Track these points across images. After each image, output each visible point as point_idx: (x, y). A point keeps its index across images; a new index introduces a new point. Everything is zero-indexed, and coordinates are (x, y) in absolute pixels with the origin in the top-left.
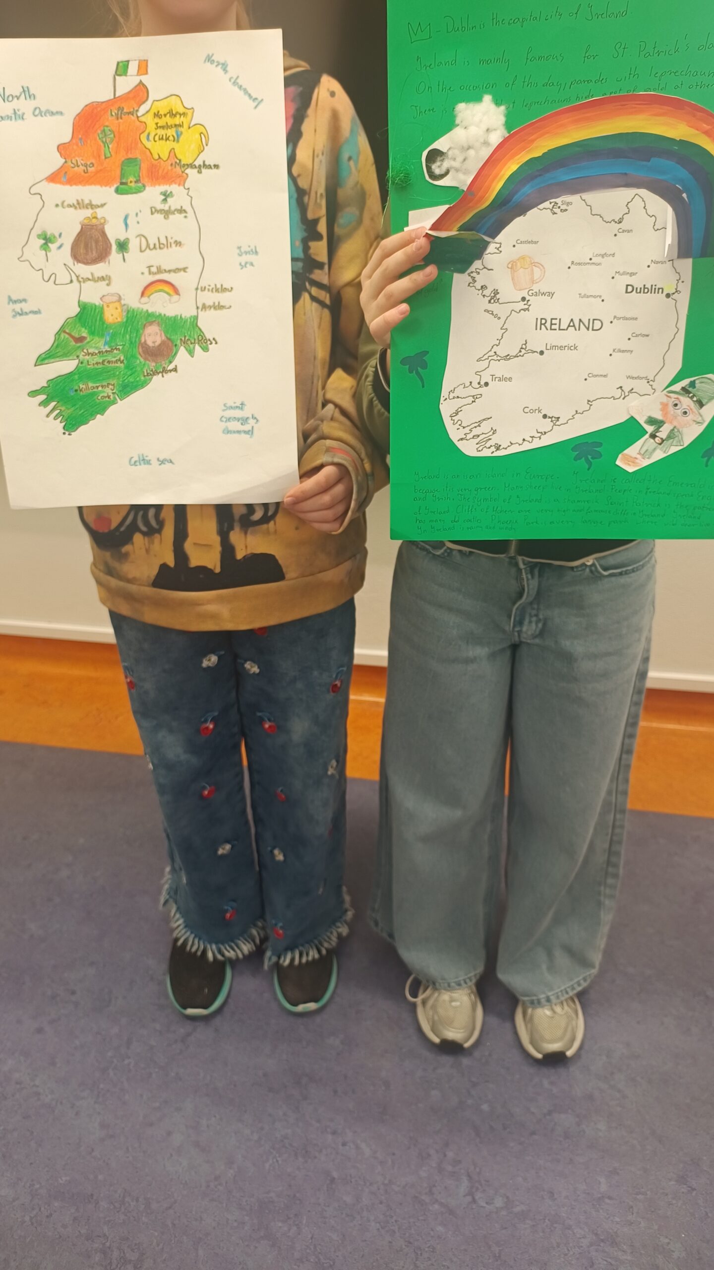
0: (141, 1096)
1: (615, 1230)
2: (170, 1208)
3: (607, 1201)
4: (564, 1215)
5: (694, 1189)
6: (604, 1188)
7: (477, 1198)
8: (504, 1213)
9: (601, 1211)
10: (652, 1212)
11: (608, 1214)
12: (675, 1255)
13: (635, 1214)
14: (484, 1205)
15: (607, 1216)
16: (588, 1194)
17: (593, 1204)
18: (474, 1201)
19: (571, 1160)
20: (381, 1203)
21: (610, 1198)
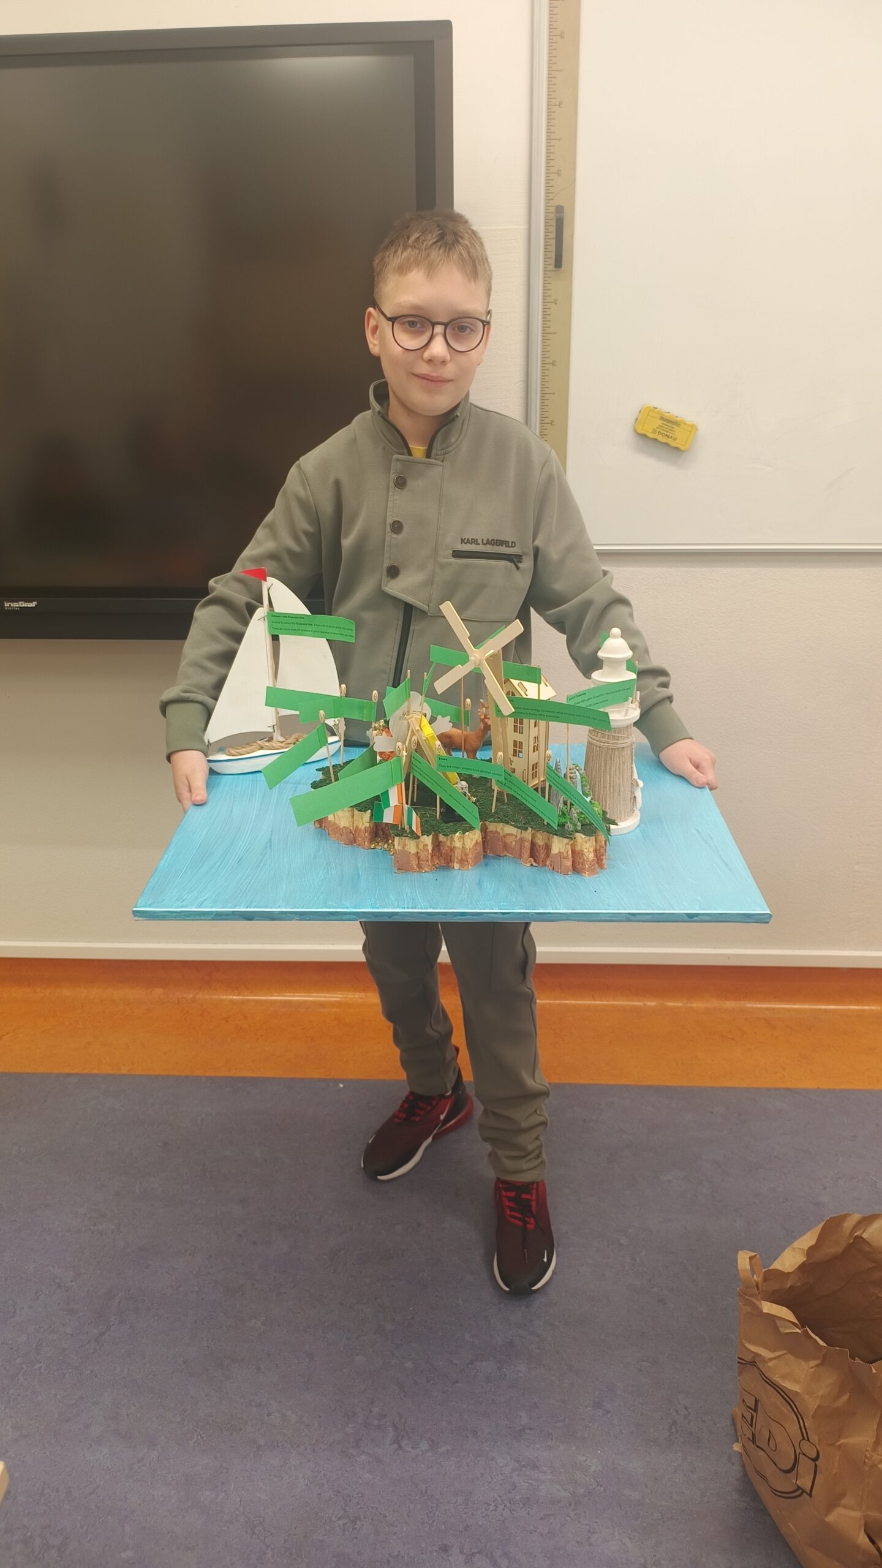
0: (55, 1395)
1: (536, 1456)
2: (92, 1493)
3: (528, 1431)
4: (487, 1448)
5: (609, 1412)
6: (525, 1420)
7: (403, 1445)
8: (430, 1454)
9: (522, 1441)
10: (570, 1436)
11: (528, 1443)
12: (592, 1469)
13: (554, 1440)
14: (410, 1449)
15: (528, 1445)
16: (510, 1427)
17: (514, 1436)
18: (400, 1447)
19: (493, 1400)
20: (309, 1461)
21: (530, 1429)
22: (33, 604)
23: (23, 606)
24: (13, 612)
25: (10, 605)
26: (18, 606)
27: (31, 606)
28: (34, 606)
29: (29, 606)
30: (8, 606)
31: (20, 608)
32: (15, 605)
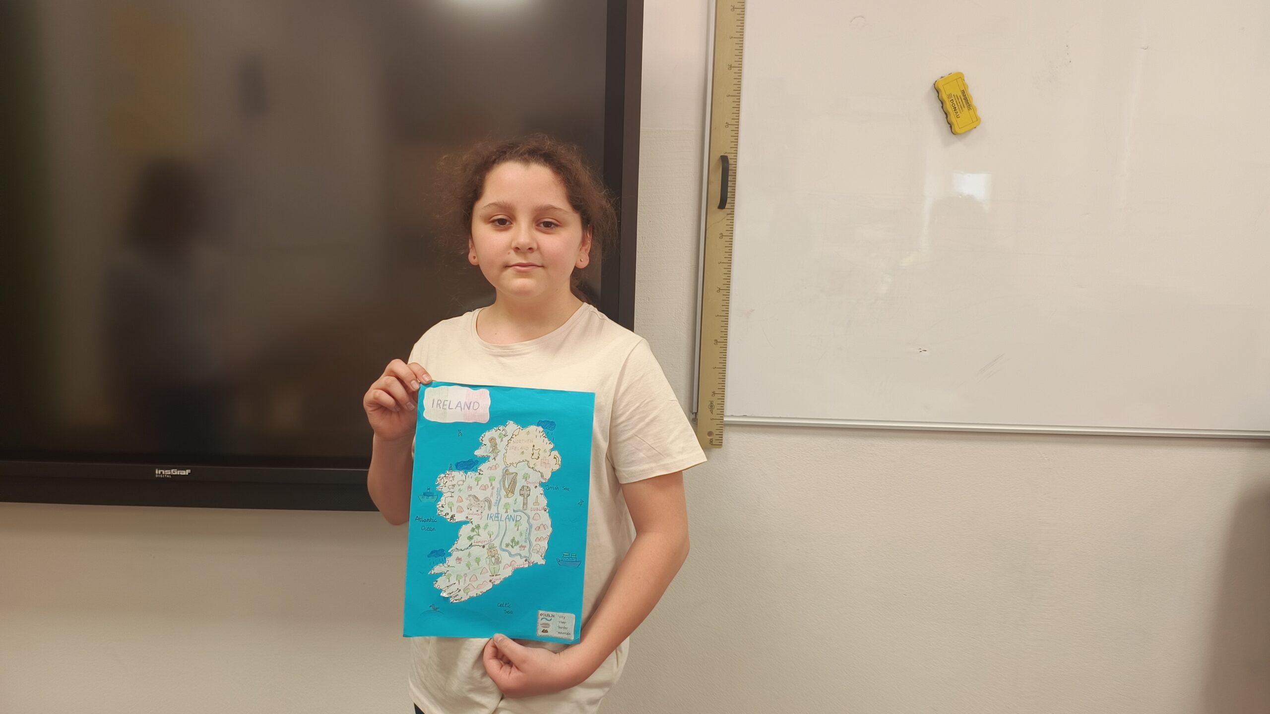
22: (186, 472)
23: (176, 474)
24: (164, 480)
25: (161, 472)
26: (170, 473)
27: (184, 474)
28: (187, 474)
29: (181, 474)
30: (160, 473)
31: (172, 475)
32: (167, 472)
